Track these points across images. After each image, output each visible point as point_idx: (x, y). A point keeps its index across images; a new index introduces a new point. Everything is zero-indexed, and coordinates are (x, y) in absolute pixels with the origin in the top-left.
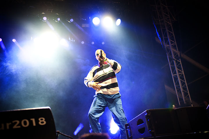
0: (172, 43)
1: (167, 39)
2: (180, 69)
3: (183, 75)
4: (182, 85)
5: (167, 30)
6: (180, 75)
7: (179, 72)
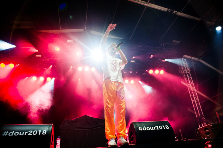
0: (191, 83)
1: (188, 81)
2: (196, 97)
3: (198, 101)
4: (198, 106)
5: (188, 77)
6: (196, 101)
7: (196, 99)
